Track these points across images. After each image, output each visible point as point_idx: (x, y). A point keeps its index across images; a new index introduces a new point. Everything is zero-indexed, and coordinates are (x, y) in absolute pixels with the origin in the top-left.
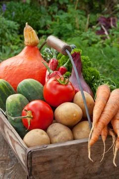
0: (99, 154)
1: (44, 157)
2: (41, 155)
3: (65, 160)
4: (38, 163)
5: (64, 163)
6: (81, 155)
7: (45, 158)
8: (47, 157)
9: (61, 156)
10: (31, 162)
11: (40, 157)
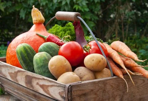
0: (119, 89)
1: (81, 90)
2: (78, 88)
3: (96, 94)
4: (76, 95)
5: (95, 96)
6: (106, 90)
7: (81, 92)
8: (83, 90)
9: (92, 90)
10: (71, 94)
11: (78, 90)
